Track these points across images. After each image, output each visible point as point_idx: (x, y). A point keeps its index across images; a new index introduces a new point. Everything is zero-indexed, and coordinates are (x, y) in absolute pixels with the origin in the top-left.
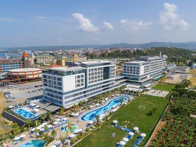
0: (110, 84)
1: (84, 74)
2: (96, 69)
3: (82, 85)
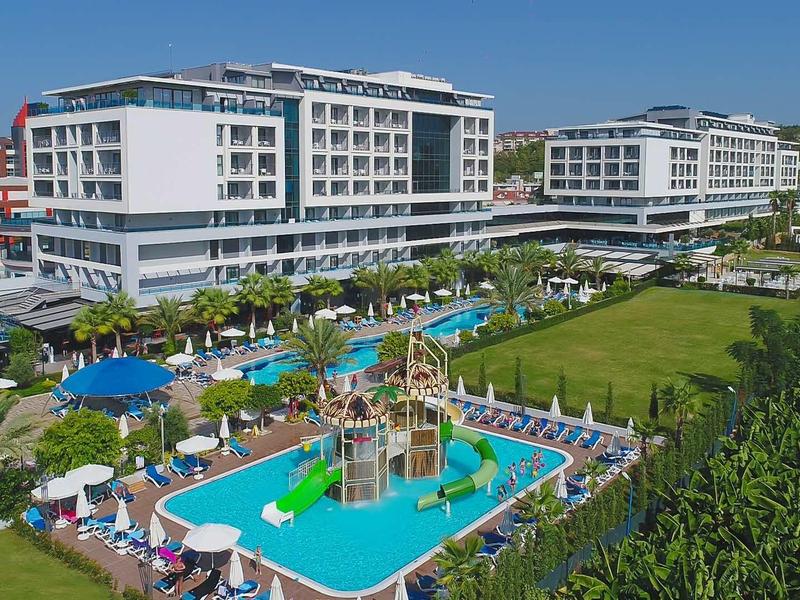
0: (461, 227)
1: (278, 123)
2: (360, 113)
3: (267, 189)
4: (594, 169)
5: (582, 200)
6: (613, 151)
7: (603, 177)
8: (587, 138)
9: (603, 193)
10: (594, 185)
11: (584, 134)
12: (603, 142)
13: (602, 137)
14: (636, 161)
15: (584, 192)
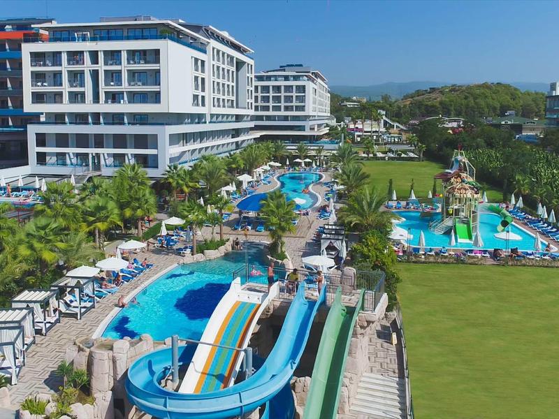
4: (277, 99)
5: (269, 118)
6: (288, 88)
7: (283, 104)
8: (270, 80)
9: (283, 113)
10: (277, 108)
11: (269, 78)
12: (282, 83)
13: (280, 80)
14: (303, 94)
15: (271, 113)
